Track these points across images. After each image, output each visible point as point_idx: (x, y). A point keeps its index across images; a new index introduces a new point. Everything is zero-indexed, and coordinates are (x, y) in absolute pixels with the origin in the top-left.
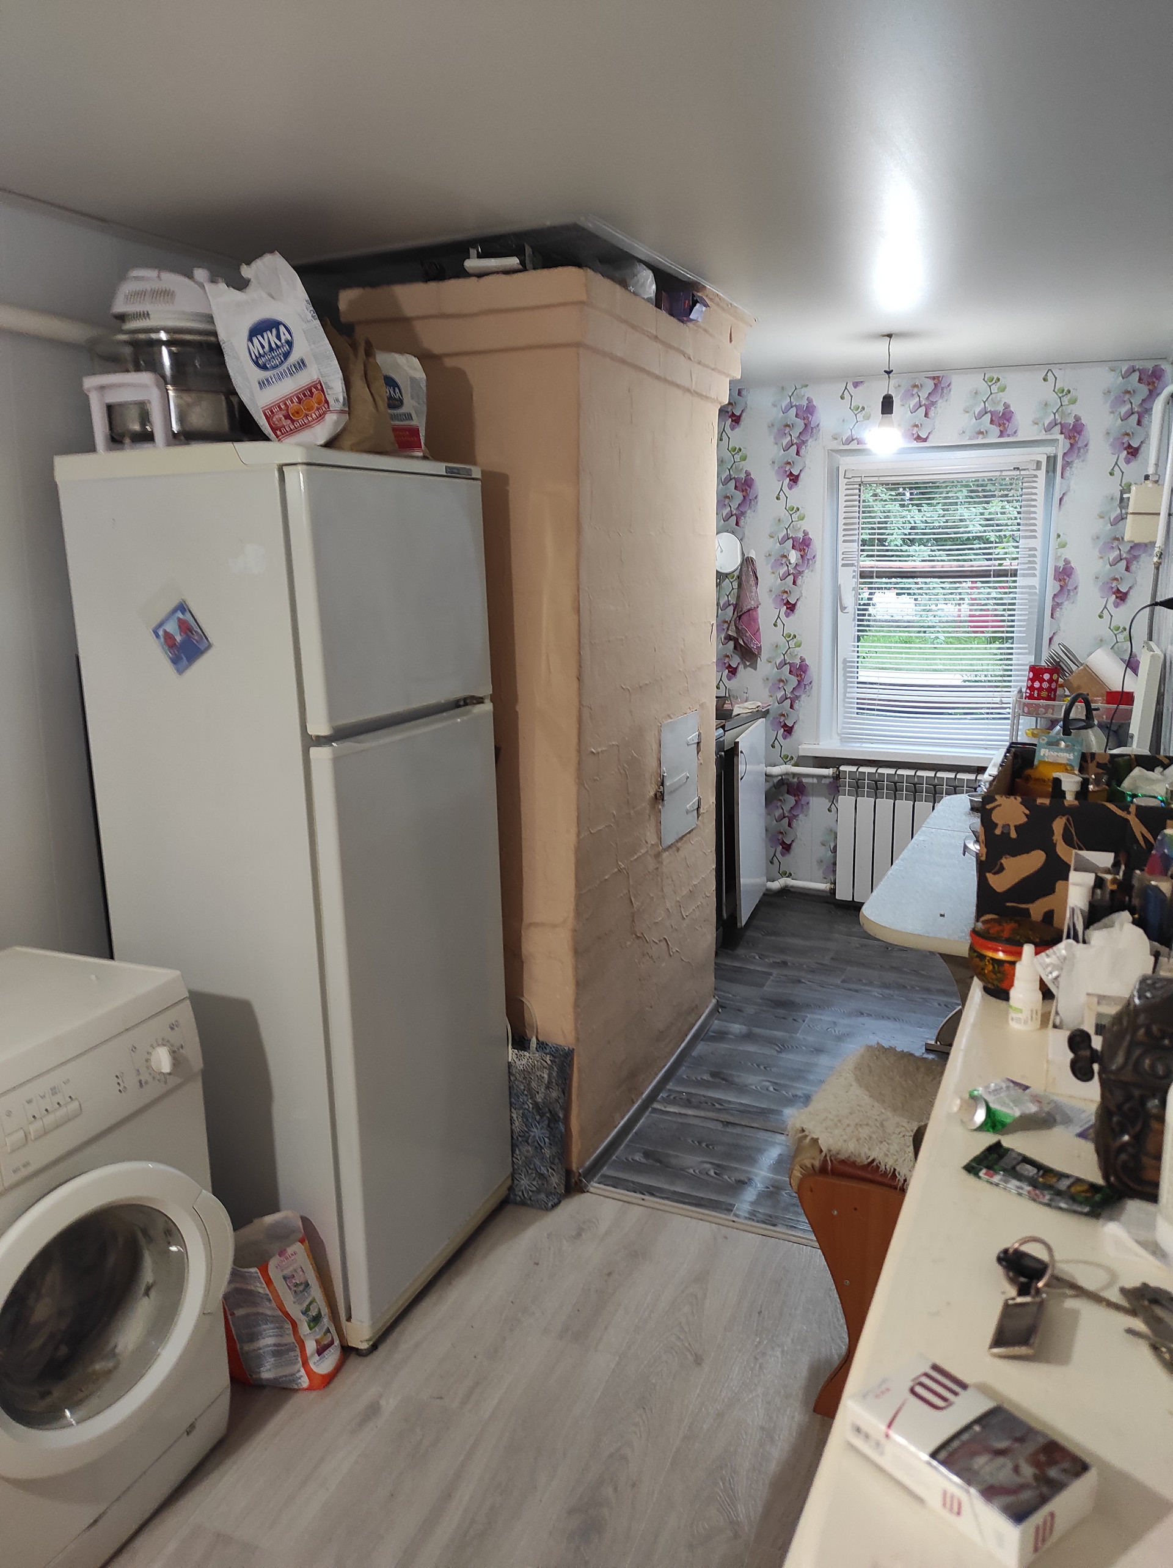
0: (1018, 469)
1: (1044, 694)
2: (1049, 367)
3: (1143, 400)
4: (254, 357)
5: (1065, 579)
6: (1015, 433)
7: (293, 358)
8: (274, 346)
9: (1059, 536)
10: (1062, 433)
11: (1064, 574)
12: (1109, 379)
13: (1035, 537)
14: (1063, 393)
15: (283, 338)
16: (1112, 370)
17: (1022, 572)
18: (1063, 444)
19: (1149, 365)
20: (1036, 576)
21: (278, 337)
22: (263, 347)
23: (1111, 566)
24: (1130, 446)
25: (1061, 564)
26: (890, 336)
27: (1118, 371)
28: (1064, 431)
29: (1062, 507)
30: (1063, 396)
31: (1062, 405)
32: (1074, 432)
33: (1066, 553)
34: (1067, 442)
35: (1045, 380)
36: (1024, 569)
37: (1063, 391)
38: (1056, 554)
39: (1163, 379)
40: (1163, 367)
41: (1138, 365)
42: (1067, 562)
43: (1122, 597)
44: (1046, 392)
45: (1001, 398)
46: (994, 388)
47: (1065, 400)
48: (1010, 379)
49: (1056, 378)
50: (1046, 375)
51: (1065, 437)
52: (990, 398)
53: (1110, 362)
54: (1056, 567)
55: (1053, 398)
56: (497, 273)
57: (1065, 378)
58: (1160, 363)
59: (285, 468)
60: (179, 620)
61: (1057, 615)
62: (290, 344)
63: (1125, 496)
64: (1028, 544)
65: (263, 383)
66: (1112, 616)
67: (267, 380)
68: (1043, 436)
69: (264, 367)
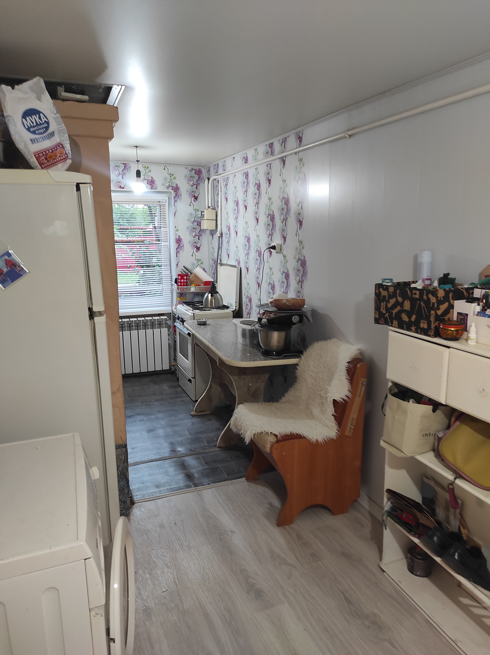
0: (159, 202)
1: (185, 284)
2: (166, 165)
3: (197, 180)
4: (27, 127)
5: (179, 243)
6: (156, 188)
7: (50, 130)
8: (39, 123)
9: (176, 227)
10: (172, 190)
11: (179, 241)
12: (186, 172)
13: (166, 227)
14: (172, 175)
15: (43, 120)
16: (186, 168)
17: (163, 240)
18: (173, 194)
19: (197, 168)
20: (168, 242)
21: (40, 118)
22: (33, 123)
23: (193, 238)
24: (194, 196)
25: (177, 237)
26: (137, 147)
27: (188, 169)
28: (173, 189)
29: (175, 217)
30: (171, 176)
31: (171, 179)
32: (176, 189)
33: (179, 233)
34: (175, 193)
35: (164, 169)
36: (164, 239)
37: (171, 174)
38: (175, 233)
39: (202, 173)
40: (202, 169)
41: (194, 168)
42: (179, 236)
43: (198, 249)
44: (165, 174)
45: (150, 175)
46: (147, 171)
47: (172, 178)
48: (152, 167)
49: (168, 169)
50: (165, 168)
51: (174, 191)
52: (146, 174)
53: (186, 166)
54: (176, 238)
55: (168, 176)
56: (73, 101)
57: (172, 170)
58: (200, 168)
59: (80, 185)
60: (5, 260)
61: (178, 255)
62: (48, 123)
63: (203, 213)
64: (166, 230)
65: (34, 141)
66: (196, 255)
67: (37, 140)
68: (166, 190)
69: (34, 132)
